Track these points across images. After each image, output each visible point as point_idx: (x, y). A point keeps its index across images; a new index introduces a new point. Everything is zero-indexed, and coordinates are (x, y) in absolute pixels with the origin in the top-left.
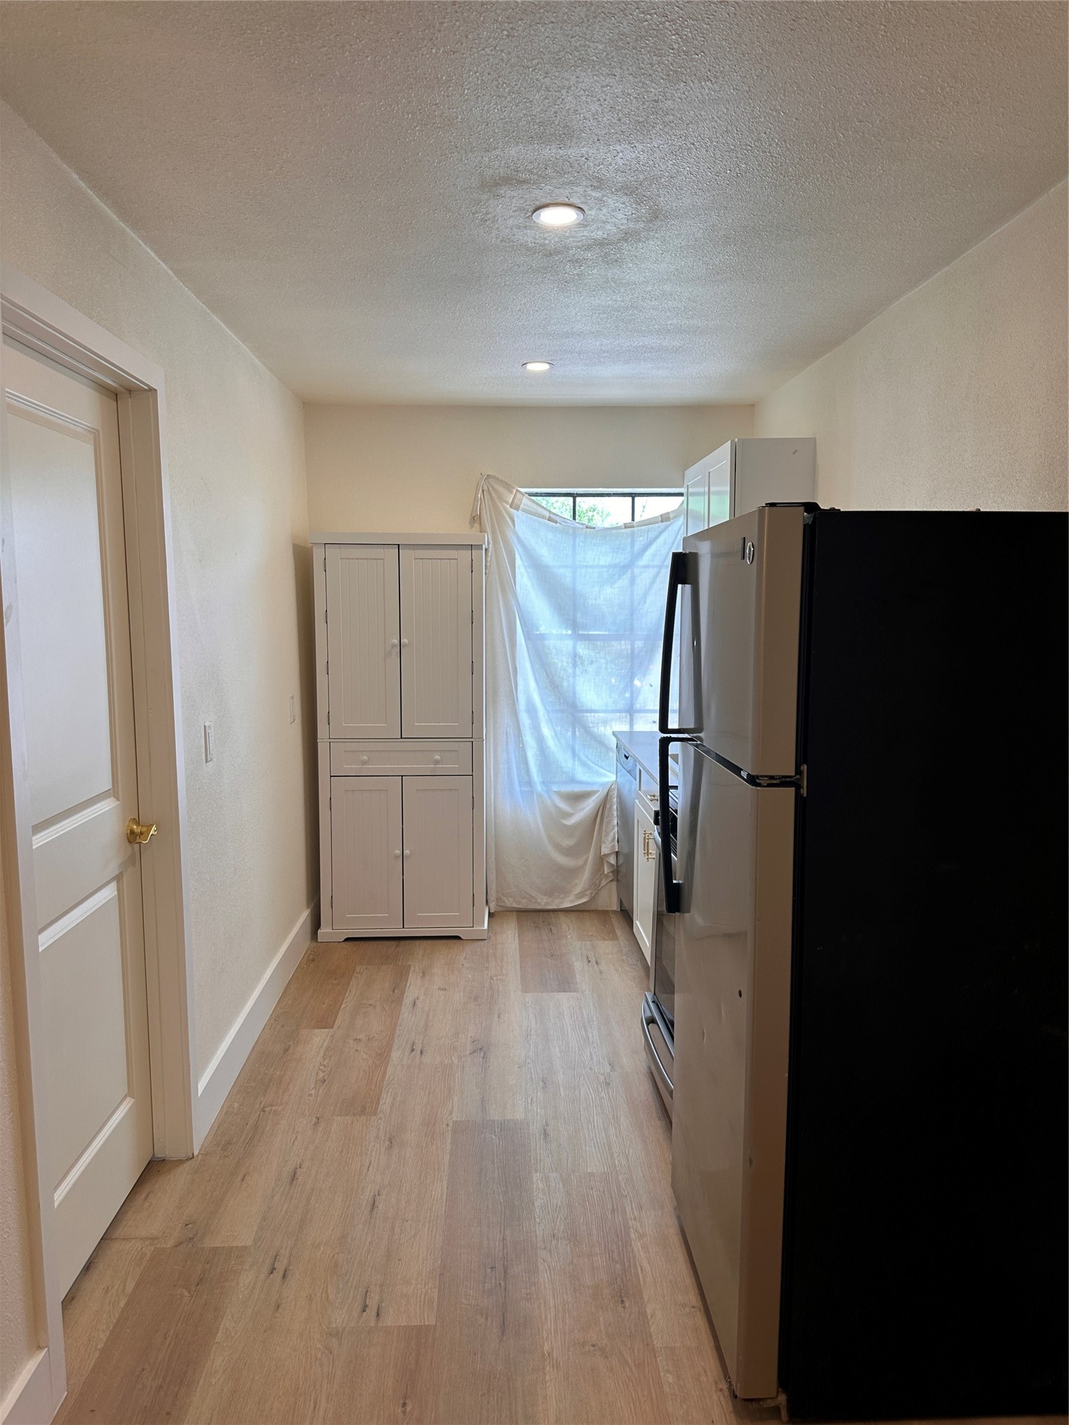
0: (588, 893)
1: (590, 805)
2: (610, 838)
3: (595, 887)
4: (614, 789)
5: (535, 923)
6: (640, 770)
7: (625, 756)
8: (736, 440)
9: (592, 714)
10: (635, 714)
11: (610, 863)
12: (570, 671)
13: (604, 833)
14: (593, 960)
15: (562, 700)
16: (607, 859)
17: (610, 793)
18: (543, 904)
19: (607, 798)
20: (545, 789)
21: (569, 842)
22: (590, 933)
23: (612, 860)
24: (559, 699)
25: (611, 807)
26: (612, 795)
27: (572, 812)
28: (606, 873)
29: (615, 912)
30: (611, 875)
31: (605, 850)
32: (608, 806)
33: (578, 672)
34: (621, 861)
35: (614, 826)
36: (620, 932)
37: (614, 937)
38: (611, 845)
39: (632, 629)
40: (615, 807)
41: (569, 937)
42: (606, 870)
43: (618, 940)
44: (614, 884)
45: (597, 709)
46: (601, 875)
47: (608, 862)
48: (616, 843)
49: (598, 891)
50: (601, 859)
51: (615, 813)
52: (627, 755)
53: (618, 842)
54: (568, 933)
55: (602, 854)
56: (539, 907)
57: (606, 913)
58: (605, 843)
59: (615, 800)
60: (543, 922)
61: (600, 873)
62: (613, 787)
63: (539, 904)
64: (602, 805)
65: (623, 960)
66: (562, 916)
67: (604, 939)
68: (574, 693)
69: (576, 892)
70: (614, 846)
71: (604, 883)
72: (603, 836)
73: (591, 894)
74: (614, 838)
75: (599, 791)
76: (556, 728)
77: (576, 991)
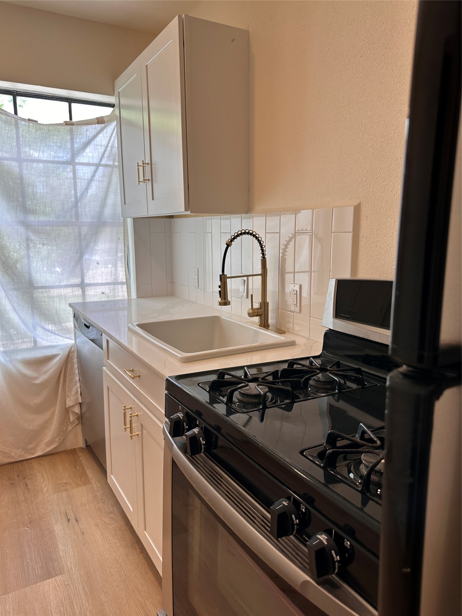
0: (57, 440)
1: (53, 366)
2: (73, 392)
3: (62, 432)
4: (74, 351)
5: (10, 479)
6: (108, 341)
7: (86, 325)
8: (183, 16)
9: (48, 290)
10: (87, 287)
11: (75, 412)
12: (23, 252)
13: (67, 389)
14: (72, 517)
15: (16, 280)
16: (72, 410)
17: (71, 355)
18: (16, 457)
19: (68, 358)
20: (7, 359)
21: (37, 401)
22: (65, 481)
23: (77, 410)
24: (13, 279)
25: (72, 366)
26: (72, 357)
27: (37, 376)
28: (71, 420)
29: (81, 449)
30: (76, 421)
31: (69, 403)
32: (69, 366)
33: (31, 255)
34: (84, 410)
35: (76, 382)
36: (91, 471)
37: (87, 482)
38: (75, 398)
39: (77, 216)
40: (76, 366)
41: (45, 490)
42: (72, 418)
43: (90, 483)
44: (79, 429)
45: (51, 285)
46: (67, 422)
47: (73, 412)
48: (80, 396)
49: (66, 435)
50: (67, 411)
51: (77, 371)
52: (88, 325)
53: (81, 395)
54: (43, 485)
55: (67, 406)
56: (13, 460)
57: (73, 452)
58: (69, 397)
59: (75, 360)
60: (18, 476)
61: (66, 421)
62: (72, 349)
63: (13, 457)
64: (65, 365)
65: (100, 509)
66: (35, 464)
67: (78, 485)
68: (30, 274)
69: (46, 441)
70: (77, 398)
71: (70, 428)
72: (67, 392)
73: (60, 440)
74: (77, 392)
75: (60, 354)
76: (13, 305)
77: (61, 573)
